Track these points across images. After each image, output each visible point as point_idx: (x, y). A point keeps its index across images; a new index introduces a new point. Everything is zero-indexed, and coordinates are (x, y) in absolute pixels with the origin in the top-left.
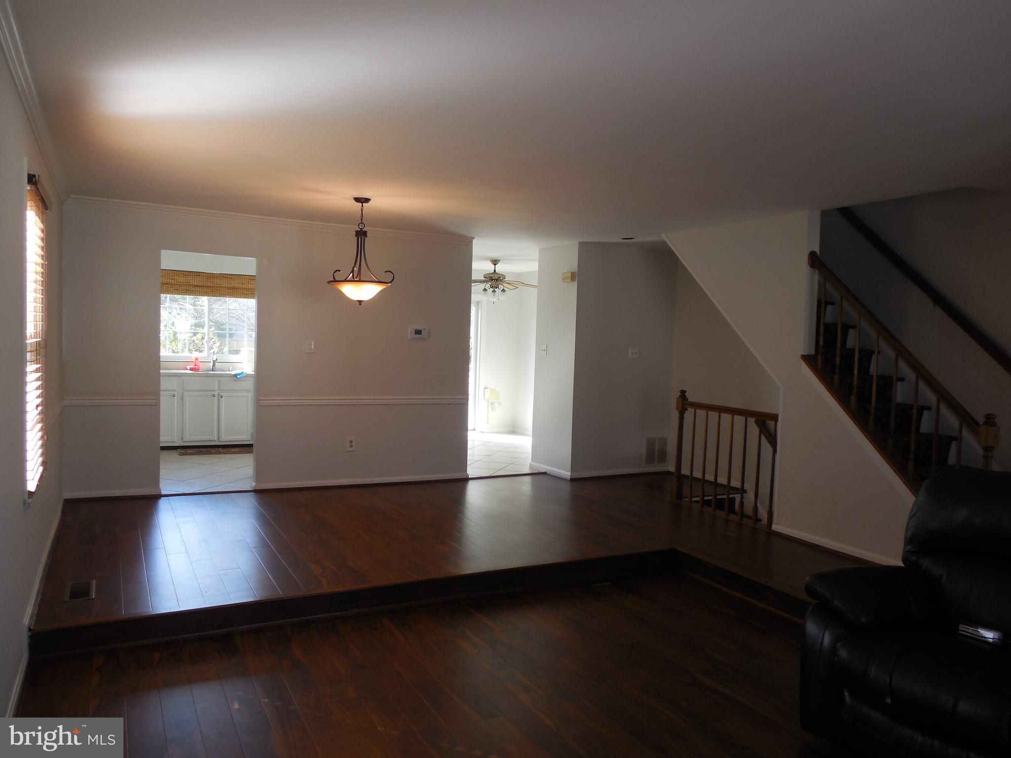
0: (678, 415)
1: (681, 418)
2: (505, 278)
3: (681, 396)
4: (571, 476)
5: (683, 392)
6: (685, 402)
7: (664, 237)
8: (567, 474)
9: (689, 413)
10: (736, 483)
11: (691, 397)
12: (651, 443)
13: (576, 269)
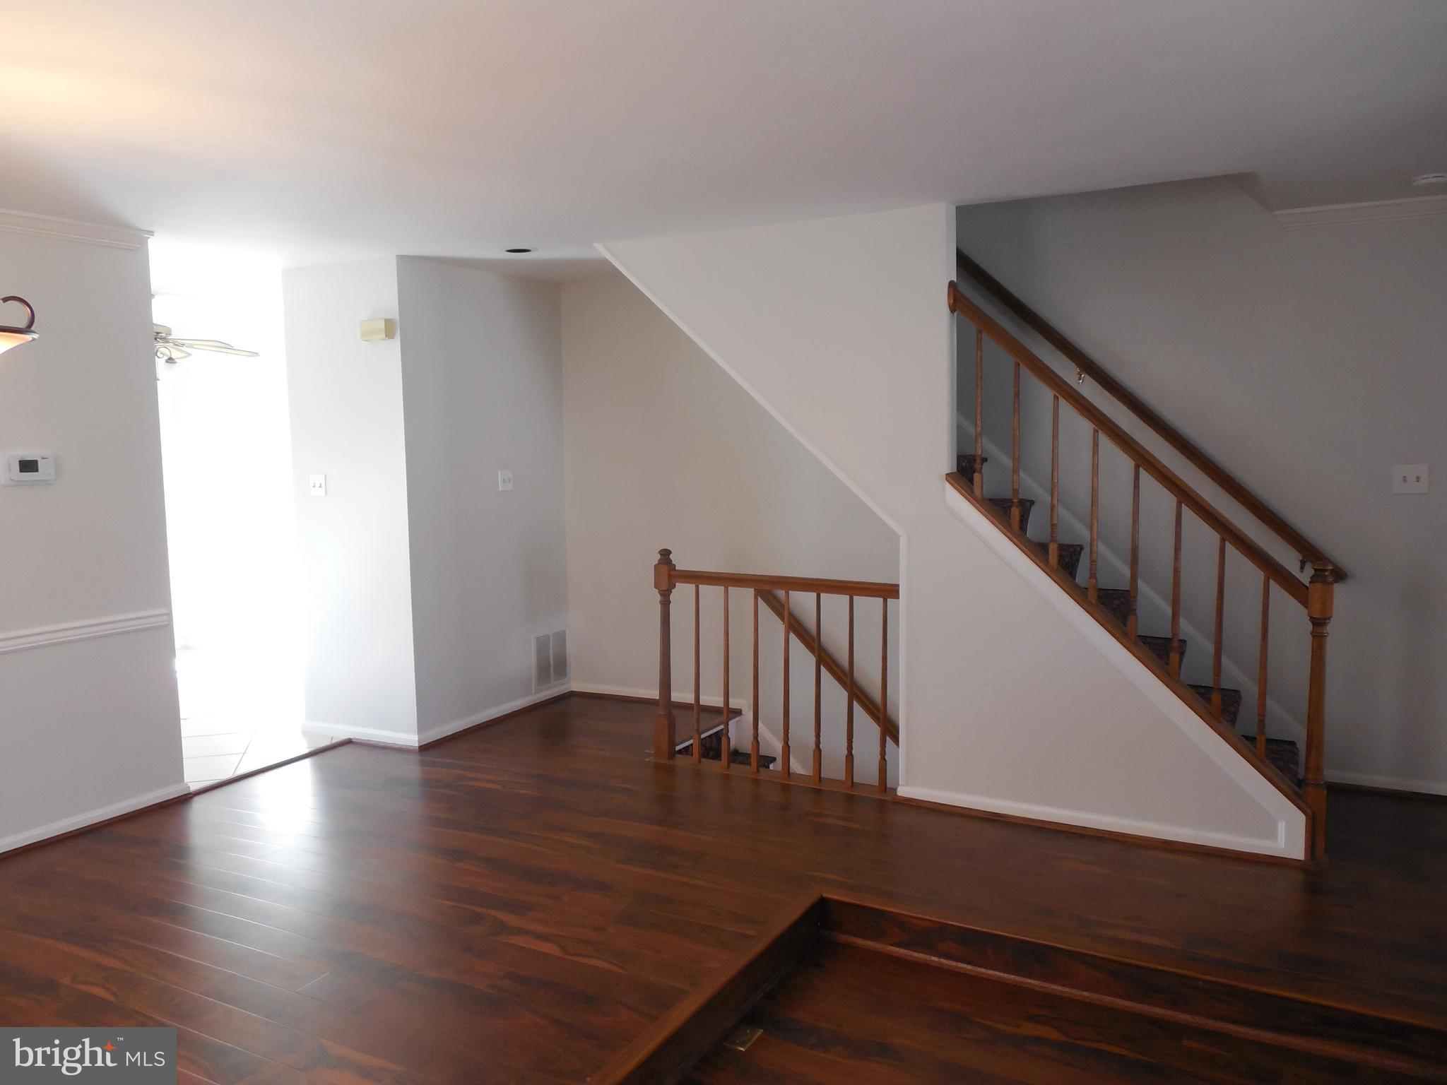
0: (658, 597)
1: (666, 604)
2: (170, 334)
3: (660, 562)
4: (419, 741)
5: (665, 554)
6: (673, 573)
7: (599, 250)
8: (411, 738)
9: (683, 592)
10: (711, 698)
11: (682, 562)
12: (542, 645)
13: (394, 314)
